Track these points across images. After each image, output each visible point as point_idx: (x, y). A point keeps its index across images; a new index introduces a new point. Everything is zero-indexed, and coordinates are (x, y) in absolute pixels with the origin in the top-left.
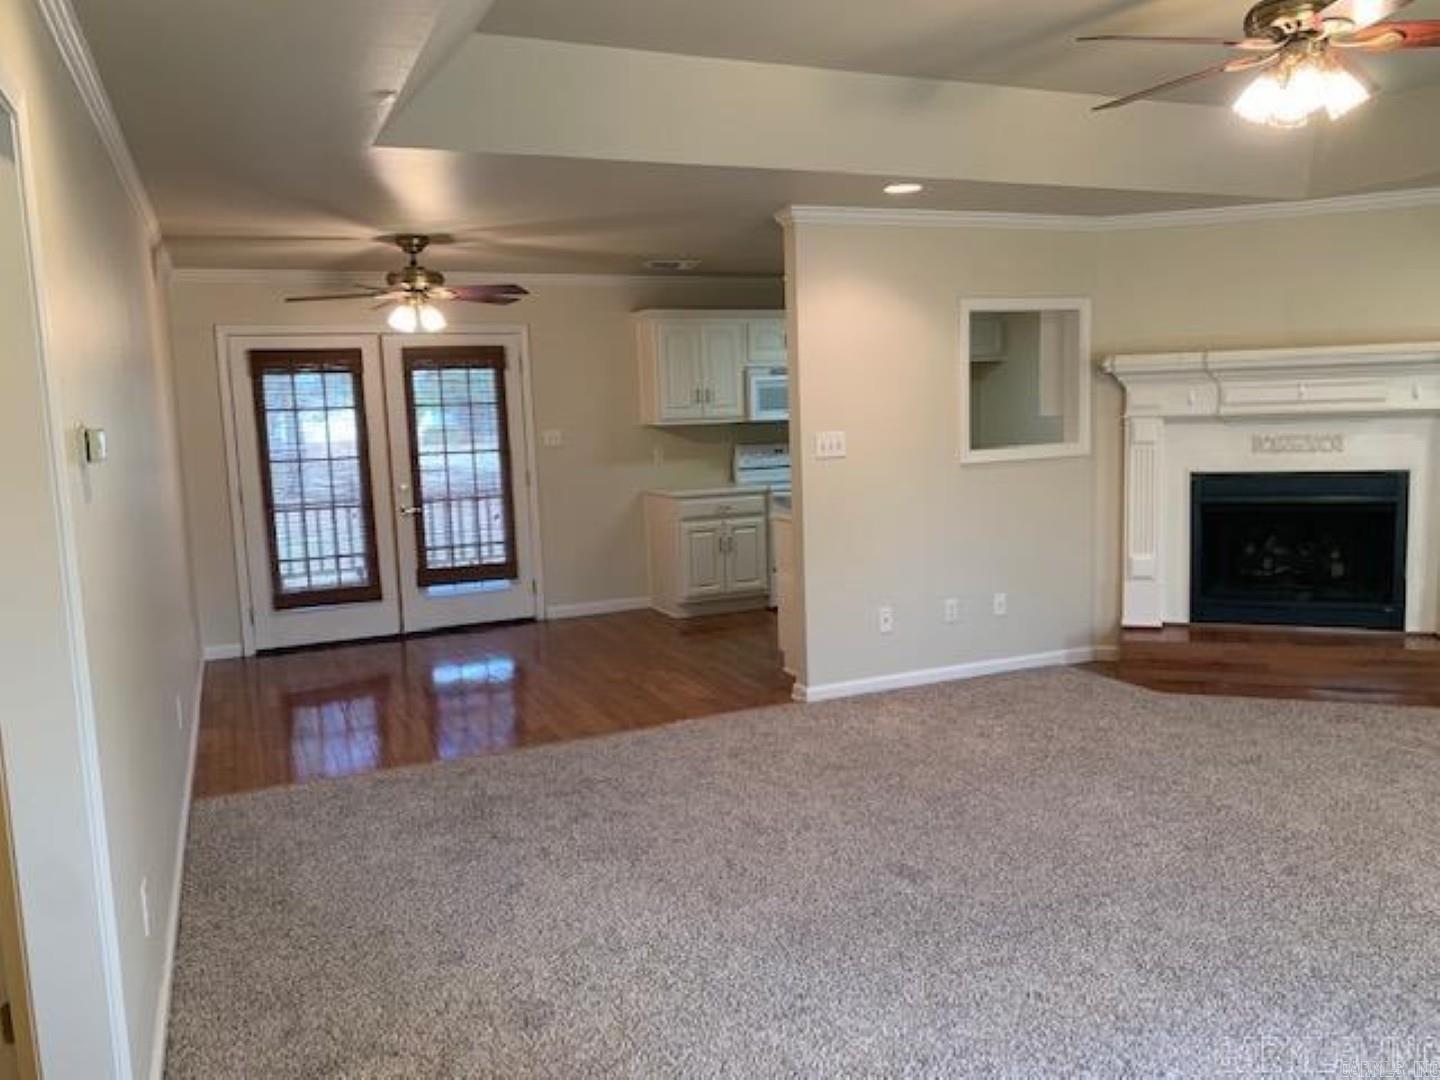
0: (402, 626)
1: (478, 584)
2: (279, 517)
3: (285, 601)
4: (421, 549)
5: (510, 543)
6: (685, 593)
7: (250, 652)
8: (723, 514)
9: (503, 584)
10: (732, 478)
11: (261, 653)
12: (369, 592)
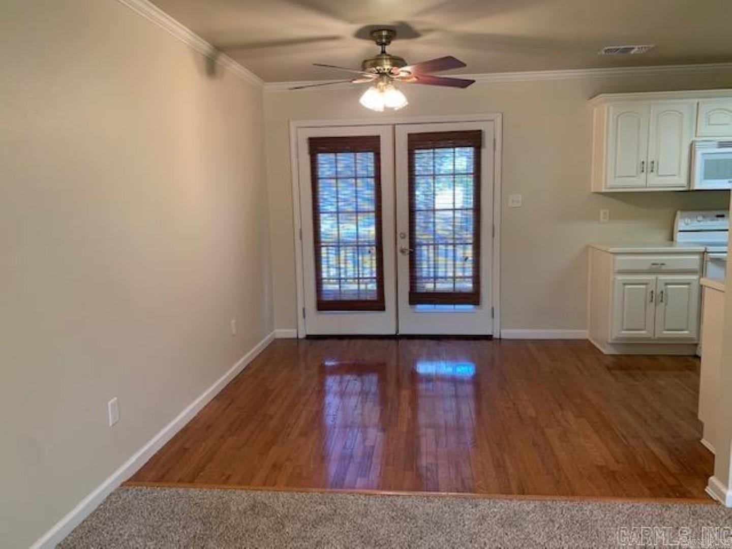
0: (397, 331)
1: (452, 307)
2: (324, 250)
3: (324, 305)
4: (413, 279)
5: (476, 279)
6: (616, 335)
7: (302, 336)
8: (656, 270)
9: (470, 307)
10: (672, 239)
11: (308, 337)
12: (377, 304)
